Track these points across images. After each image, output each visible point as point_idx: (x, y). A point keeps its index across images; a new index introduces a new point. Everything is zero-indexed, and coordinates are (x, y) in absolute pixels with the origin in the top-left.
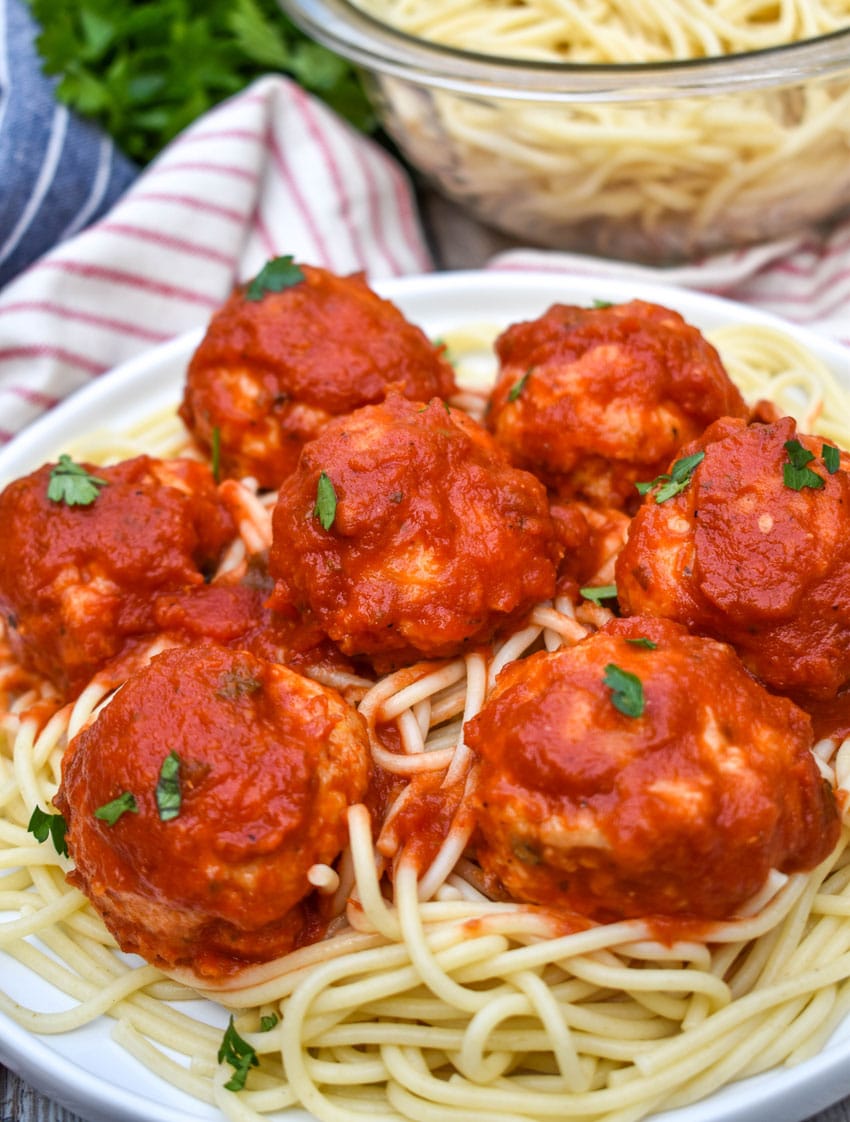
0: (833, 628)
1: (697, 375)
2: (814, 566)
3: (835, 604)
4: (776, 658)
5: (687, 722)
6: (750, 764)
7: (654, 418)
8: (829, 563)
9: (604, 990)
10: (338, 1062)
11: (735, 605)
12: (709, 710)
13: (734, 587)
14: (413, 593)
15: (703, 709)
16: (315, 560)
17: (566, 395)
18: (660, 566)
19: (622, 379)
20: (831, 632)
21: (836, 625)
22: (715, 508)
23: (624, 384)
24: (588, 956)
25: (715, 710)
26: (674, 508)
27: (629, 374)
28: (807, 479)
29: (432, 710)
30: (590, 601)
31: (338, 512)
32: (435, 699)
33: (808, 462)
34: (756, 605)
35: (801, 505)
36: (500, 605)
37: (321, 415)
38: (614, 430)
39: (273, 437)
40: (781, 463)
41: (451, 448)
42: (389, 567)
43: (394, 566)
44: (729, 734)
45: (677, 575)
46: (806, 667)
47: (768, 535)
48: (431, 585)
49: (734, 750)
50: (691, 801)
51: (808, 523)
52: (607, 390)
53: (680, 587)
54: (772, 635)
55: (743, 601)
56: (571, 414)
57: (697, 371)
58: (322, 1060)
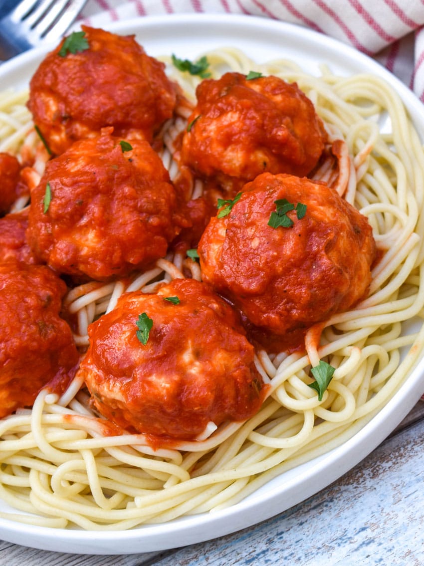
0: (284, 301)
1: (279, 136)
2: (275, 270)
3: (285, 289)
4: (253, 312)
5: (176, 347)
6: (203, 371)
7: (252, 158)
8: (283, 269)
9: (126, 464)
10: (14, 475)
11: (233, 283)
12: (190, 342)
13: (234, 274)
14: (85, 251)
15: (187, 341)
16: (41, 226)
17: (208, 137)
18: (211, 253)
19: (236, 134)
20: (283, 303)
21: (286, 300)
22: (235, 230)
23: (237, 137)
24: (118, 447)
25: (193, 341)
26: (222, 224)
27: (240, 132)
28: (285, 222)
29: (96, 308)
30: (190, 258)
31: (50, 206)
32: (97, 303)
33: (289, 211)
34: (242, 286)
35: (276, 236)
36: (131, 260)
37: (85, 129)
38: (230, 161)
39: (63, 135)
40: (271, 212)
41: (116, 176)
42: (73, 237)
43: (76, 237)
44: (197, 355)
45: (217, 260)
46: (268, 318)
47: (255, 250)
48: (93, 249)
49: (197, 363)
50: (164, 388)
51: (278, 245)
52: (228, 140)
53: (217, 266)
54: (252, 300)
55: (237, 282)
56: (208, 149)
57: (280, 133)
58: (6, 473)
